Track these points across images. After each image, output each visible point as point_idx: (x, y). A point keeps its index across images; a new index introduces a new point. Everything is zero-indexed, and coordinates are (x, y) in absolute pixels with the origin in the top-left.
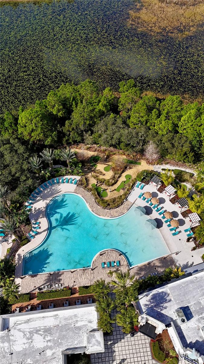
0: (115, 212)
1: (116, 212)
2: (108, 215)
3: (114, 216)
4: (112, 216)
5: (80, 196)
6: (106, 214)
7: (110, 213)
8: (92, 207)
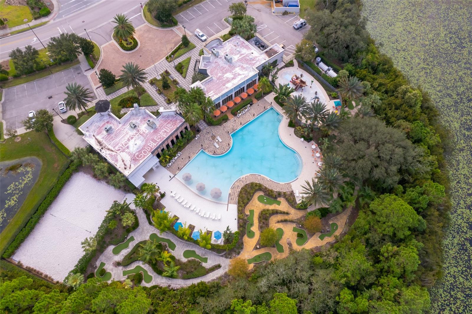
0: (240, 185)
1: (238, 186)
2: (244, 179)
3: (238, 181)
4: (239, 180)
5: (281, 183)
6: (246, 179)
7: (243, 182)
8: (263, 179)
